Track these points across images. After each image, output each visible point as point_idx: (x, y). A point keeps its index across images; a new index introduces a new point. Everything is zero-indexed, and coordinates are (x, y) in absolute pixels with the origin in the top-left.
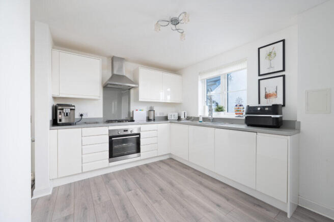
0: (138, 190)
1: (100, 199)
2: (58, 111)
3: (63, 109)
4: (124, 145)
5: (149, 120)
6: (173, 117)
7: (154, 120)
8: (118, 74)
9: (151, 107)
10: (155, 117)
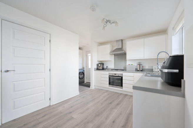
6: (156, 69)
8: (118, 48)
10: (142, 69)
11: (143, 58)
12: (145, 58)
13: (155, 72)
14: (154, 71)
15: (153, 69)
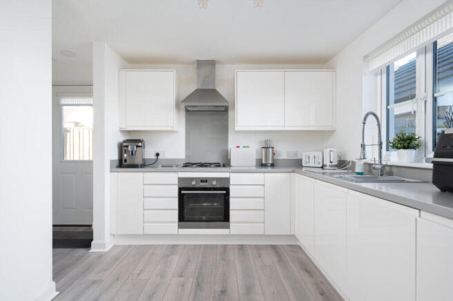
0: (191, 279)
1: (139, 274)
2: (124, 149)
3: (127, 146)
4: (205, 204)
5: (262, 165)
6: (312, 159)
7: (273, 165)
8: (203, 88)
9: (266, 142)
10: (273, 160)
11: (282, 129)
12: (286, 129)
13: (308, 169)
14: (304, 164)
15: (301, 160)
